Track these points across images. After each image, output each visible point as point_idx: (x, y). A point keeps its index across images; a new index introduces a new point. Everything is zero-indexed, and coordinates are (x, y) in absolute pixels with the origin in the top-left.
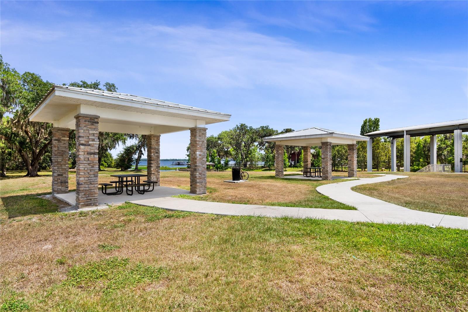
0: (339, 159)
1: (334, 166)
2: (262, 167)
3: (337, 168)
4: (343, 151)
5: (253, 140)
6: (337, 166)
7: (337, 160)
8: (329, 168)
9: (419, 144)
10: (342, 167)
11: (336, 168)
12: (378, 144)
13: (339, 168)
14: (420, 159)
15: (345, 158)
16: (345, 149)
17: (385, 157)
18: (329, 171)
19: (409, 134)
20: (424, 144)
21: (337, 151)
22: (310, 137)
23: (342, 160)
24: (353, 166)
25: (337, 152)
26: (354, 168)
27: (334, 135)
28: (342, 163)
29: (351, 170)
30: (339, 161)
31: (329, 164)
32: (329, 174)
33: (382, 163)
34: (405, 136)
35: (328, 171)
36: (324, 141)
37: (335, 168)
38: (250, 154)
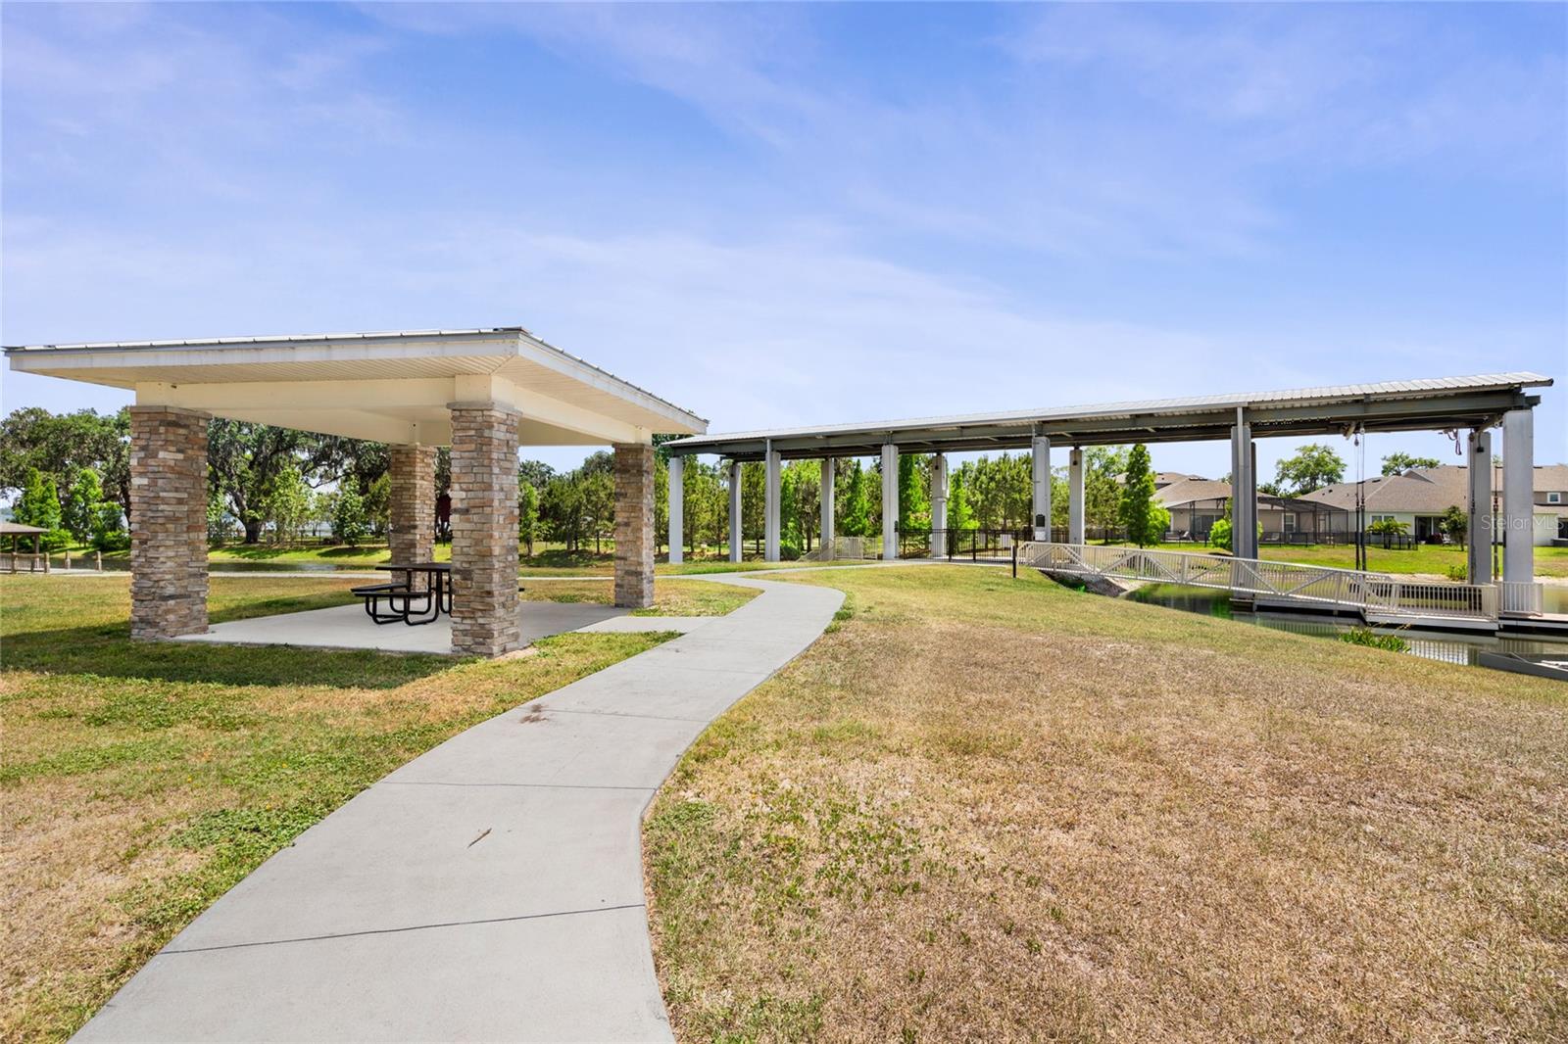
0: (589, 519)
1: (576, 539)
2: (326, 542)
3: (584, 544)
4: (602, 495)
5: (283, 440)
6: (585, 537)
7: (585, 520)
8: (496, 577)
9: (785, 483)
10: (598, 541)
11: (580, 544)
12: (693, 477)
13: (588, 545)
14: (789, 521)
15: (606, 514)
16: (606, 488)
17: (710, 513)
18: (496, 589)
19: (778, 451)
20: (797, 483)
21: (584, 491)
22: (359, 353)
23: (597, 520)
24: (639, 554)
25: (584, 497)
26: (640, 564)
27: (524, 349)
28: (598, 531)
29: (628, 573)
30: (589, 523)
31: (497, 551)
32: (500, 612)
33: (704, 531)
34: (768, 455)
35: (490, 593)
36: (465, 392)
37: (577, 543)
38: (267, 493)
